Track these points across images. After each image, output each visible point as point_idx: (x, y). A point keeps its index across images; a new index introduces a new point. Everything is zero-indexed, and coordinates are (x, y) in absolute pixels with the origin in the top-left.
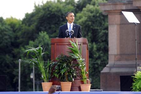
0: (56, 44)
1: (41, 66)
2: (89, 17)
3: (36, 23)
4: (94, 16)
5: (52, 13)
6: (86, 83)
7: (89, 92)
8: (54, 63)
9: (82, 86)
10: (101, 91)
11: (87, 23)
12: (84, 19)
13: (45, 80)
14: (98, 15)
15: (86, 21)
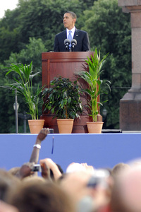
0: (49, 61)
1: (28, 94)
2: (103, 15)
3: (21, 26)
4: (110, 13)
5: (46, 9)
6: (96, 120)
7: (100, 133)
8: (47, 90)
9: (90, 126)
10: (119, 132)
11: (100, 23)
12: (95, 17)
13: (33, 116)
14: (117, 11)
15: (98, 21)
